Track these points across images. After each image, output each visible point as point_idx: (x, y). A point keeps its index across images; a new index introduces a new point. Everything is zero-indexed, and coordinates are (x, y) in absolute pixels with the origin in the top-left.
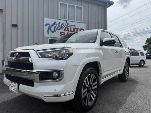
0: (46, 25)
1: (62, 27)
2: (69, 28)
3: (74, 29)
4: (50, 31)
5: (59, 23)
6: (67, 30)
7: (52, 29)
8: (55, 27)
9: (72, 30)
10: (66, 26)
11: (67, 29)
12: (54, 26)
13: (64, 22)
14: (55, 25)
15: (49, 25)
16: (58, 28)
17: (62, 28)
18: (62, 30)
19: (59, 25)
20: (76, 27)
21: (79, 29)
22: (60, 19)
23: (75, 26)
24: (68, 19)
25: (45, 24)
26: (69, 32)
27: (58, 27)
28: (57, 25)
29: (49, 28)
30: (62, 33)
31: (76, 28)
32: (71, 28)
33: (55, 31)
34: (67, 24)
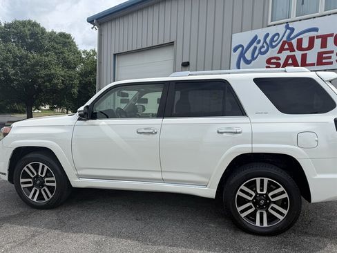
0: (235, 50)
1: (274, 44)
2: (294, 42)
3: (312, 40)
4: (242, 61)
5: (267, 35)
6: (287, 49)
7: (248, 56)
8: (255, 48)
9: (305, 44)
10: (284, 39)
11: (286, 46)
12: (252, 47)
13: (281, 29)
14: (255, 44)
15: (241, 48)
16: (263, 50)
17: (273, 47)
18: (273, 52)
19: (265, 41)
20: (319, 33)
21: (332, 35)
22: (270, 23)
23: (316, 30)
24: (293, 17)
25: (233, 47)
26: (292, 53)
27: (263, 47)
29: (242, 55)
30: (272, 61)
31: (318, 37)
32: (300, 42)
33: (253, 58)
34: (288, 31)
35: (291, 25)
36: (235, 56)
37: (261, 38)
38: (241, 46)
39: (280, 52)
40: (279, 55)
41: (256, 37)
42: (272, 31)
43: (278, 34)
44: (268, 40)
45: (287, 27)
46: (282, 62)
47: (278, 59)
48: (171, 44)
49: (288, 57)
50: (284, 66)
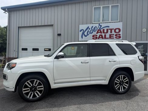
0: (81, 31)
1: (95, 30)
2: (102, 30)
3: (107, 30)
4: (83, 35)
6: (99, 32)
7: (86, 33)
8: (88, 31)
9: (105, 31)
10: (98, 29)
11: (99, 31)
12: (87, 31)
13: (97, 25)
14: (88, 30)
15: (83, 31)
16: (91, 32)
18: (95, 33)
19: (92, 29)
20: (110, 28)
21: (113, 29)
22: (93, 23)
23: (109, 27)
24: (101, 22)
25: (80, 30)
26: (101, 34)
27: (91, 31)
28: (90, 29)
29: (83, 33)
30: (94, 36)
31: (109, 29)
32: (104, 30)
33: (88, 35)
34: (100, 26)
35: (100, 24)
36: (81, 33)
37: (90, 27)
39: (97, 33)
40: (97, 34)
41: (88, 27)
42: (94, 25)
43: (96, 27)
44: (93, 28)
45: (99, 25)
46: (98, 37)
47: (97, 36)
48: (52, 25)
49: (100, 35)
50: (99, 38)
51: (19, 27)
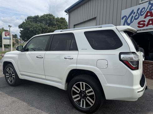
0: (123, 19)
1: (142, 13)
4: (126, 24)
5: (139, 9)
6: (149, 16)
7: (129, 21)
8: (133, 16)
10: (148, 10)
11: (149, 14)
13: (146, 5)
14: (132, 15)
15: (125, 17)
16: (136, 17)
17: (142, 15)
19: (137, 12)
22: (140, 2)
27: (136, 15)
29: (126, 21)
33: (131, 22)
34: (150, 5)
36: (123, 21)
37: (135, 11)
38: (126, 16)
39: (145, 17)
40: (145, 20)
41: (133, 11)
43: (144, 8)
44: (139, 12)
45: (150, 3)
46: (146, 23)
47: (144, 21)
48: (95, 18)
49: (150, 20)
51: (74, 25)
